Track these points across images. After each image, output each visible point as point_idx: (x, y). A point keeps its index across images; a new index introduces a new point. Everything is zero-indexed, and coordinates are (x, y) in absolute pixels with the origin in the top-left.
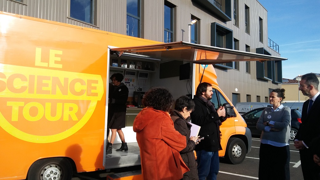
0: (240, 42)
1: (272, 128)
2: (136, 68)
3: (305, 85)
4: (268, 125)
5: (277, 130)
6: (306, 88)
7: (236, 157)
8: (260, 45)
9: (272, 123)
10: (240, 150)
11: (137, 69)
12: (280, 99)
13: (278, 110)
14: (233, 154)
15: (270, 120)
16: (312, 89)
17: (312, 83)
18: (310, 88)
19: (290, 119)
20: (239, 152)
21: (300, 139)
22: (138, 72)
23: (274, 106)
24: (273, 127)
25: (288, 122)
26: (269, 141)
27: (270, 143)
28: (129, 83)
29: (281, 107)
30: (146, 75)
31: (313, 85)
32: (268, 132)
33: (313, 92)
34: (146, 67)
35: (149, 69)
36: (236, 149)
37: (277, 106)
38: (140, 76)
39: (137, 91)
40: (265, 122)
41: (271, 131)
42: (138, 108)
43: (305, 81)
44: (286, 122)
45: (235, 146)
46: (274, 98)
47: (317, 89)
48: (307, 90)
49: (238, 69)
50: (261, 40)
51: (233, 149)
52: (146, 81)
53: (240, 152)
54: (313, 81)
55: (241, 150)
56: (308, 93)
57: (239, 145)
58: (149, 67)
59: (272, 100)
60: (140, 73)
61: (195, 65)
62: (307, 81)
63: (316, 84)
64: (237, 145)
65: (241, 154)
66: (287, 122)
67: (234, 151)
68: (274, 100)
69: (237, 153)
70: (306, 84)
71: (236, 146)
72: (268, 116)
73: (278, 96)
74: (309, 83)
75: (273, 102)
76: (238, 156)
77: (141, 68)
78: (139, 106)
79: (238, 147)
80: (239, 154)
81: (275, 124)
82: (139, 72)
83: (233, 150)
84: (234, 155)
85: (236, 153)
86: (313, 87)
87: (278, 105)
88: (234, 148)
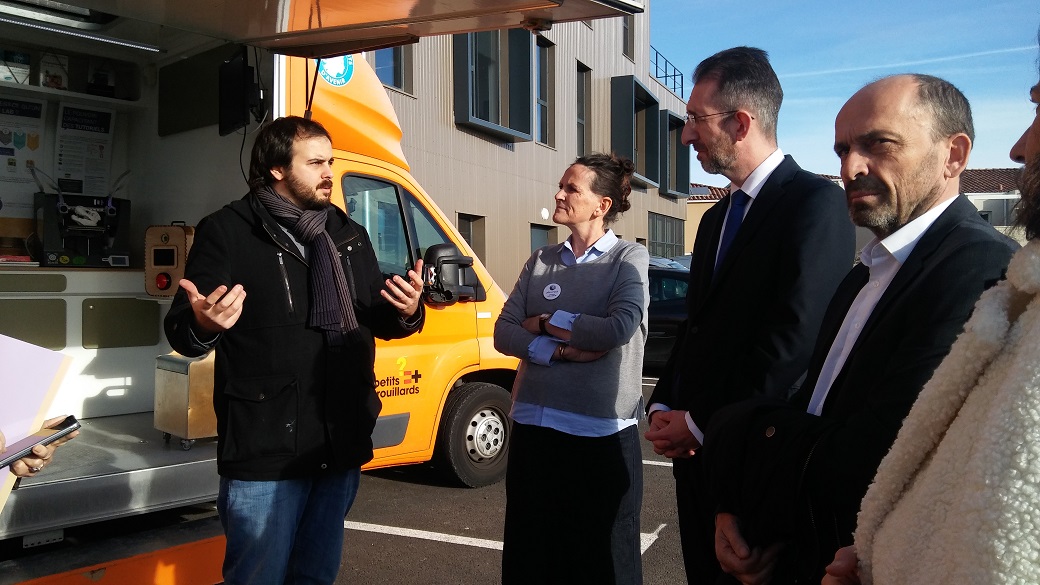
0: (557, 49)
1: (564, 345)
2: (34, 80)
3: (710, 111)
4: (543, 330)
5: (583, 356)
6: (716, 129)
7: (481, 459)
8: (624, 68)
9: (561, 319)
10: (497, 430)
11: (41, 88)
12: (603, 207)
13: (593, 257)
14: (469, 448)
15: (553, 306)
16: (744, 134)
17: (744, 96)
18: (734, 126)
19: (642, 302)
20: (491, 437)
21: (673, 404)
22: (54, 102)
23: (575, 238)
24: (568, 338)
25: (636, 315)
26: (546, 411)
27: (551, 419)
28: (11, 152)
29: (606, 242)
30: (101, 121)
31: (753, 112)
32: (545, 366)
33: (748, 149)
34: (90, 79)
35: (110, 92)
36: (481, 429)
37: (587, 239)
38: (67, 124)
39: (48, 190)
40: (534, 316)
41: (557, 360)
42: (41, 265)
43: (710, 87)
44: (625, 316)
45: (478, 415)
46: (575, 194)
47: (770, 132)
48: (719, 139)
49: (553, 145)
50: (628, 50)
51: (470, 427)
52: (102, 148)
53: (498, 436)
54: (753, 88)
55: (501, 429)
56: (722, 157)
57: (495, 411)
58: (111, 83)
59: (566, 201)
60: (65, 108)
61: (281, 62)
62: (721, 86)
63: (765, 101)
64: (485, 412)
65: (500, 443)
66: (632, 317)
67: (471, 438)
68: (572, 203)
69: (484, 444)
70: (715, 107)
71: (483, 415)
72: (547, 289)
73: (594, 189)
74: (732, 100)
75: (567, 212)
76: (488, 452)
77: (65, 84)
78: (52, 257)
79: (492, 419)
80: (493, 447)
81: (574, 325)
82: (62, 105)
83: (469, 433)
84: (473, 451)
85: (479, 444)
86: (753, 123)
87: (593, 233)
88: (475, 424)
